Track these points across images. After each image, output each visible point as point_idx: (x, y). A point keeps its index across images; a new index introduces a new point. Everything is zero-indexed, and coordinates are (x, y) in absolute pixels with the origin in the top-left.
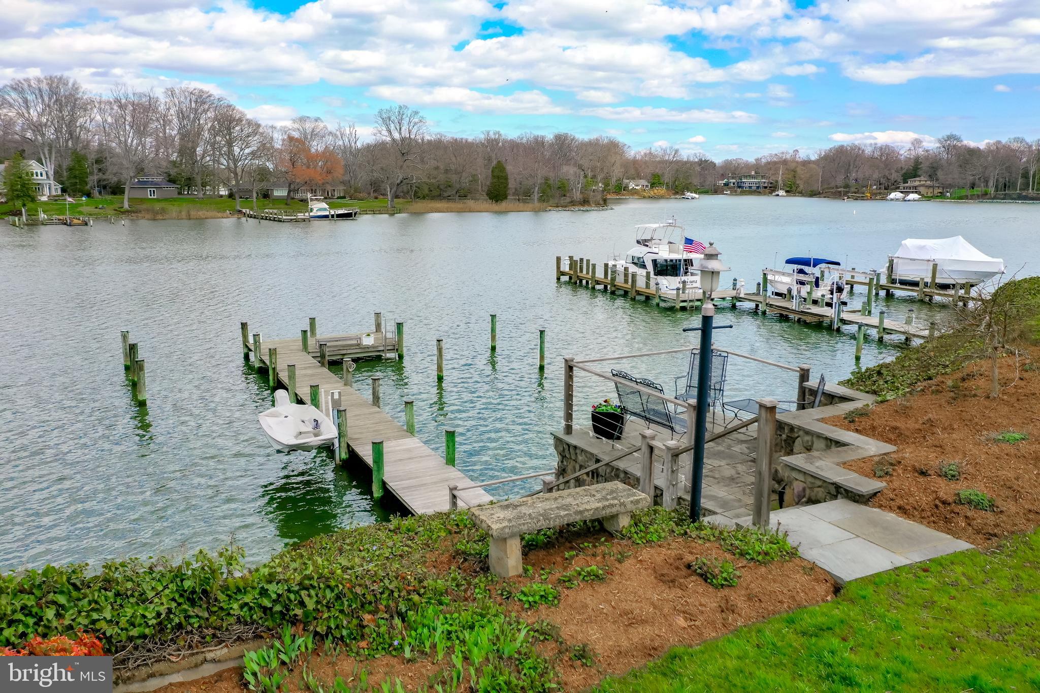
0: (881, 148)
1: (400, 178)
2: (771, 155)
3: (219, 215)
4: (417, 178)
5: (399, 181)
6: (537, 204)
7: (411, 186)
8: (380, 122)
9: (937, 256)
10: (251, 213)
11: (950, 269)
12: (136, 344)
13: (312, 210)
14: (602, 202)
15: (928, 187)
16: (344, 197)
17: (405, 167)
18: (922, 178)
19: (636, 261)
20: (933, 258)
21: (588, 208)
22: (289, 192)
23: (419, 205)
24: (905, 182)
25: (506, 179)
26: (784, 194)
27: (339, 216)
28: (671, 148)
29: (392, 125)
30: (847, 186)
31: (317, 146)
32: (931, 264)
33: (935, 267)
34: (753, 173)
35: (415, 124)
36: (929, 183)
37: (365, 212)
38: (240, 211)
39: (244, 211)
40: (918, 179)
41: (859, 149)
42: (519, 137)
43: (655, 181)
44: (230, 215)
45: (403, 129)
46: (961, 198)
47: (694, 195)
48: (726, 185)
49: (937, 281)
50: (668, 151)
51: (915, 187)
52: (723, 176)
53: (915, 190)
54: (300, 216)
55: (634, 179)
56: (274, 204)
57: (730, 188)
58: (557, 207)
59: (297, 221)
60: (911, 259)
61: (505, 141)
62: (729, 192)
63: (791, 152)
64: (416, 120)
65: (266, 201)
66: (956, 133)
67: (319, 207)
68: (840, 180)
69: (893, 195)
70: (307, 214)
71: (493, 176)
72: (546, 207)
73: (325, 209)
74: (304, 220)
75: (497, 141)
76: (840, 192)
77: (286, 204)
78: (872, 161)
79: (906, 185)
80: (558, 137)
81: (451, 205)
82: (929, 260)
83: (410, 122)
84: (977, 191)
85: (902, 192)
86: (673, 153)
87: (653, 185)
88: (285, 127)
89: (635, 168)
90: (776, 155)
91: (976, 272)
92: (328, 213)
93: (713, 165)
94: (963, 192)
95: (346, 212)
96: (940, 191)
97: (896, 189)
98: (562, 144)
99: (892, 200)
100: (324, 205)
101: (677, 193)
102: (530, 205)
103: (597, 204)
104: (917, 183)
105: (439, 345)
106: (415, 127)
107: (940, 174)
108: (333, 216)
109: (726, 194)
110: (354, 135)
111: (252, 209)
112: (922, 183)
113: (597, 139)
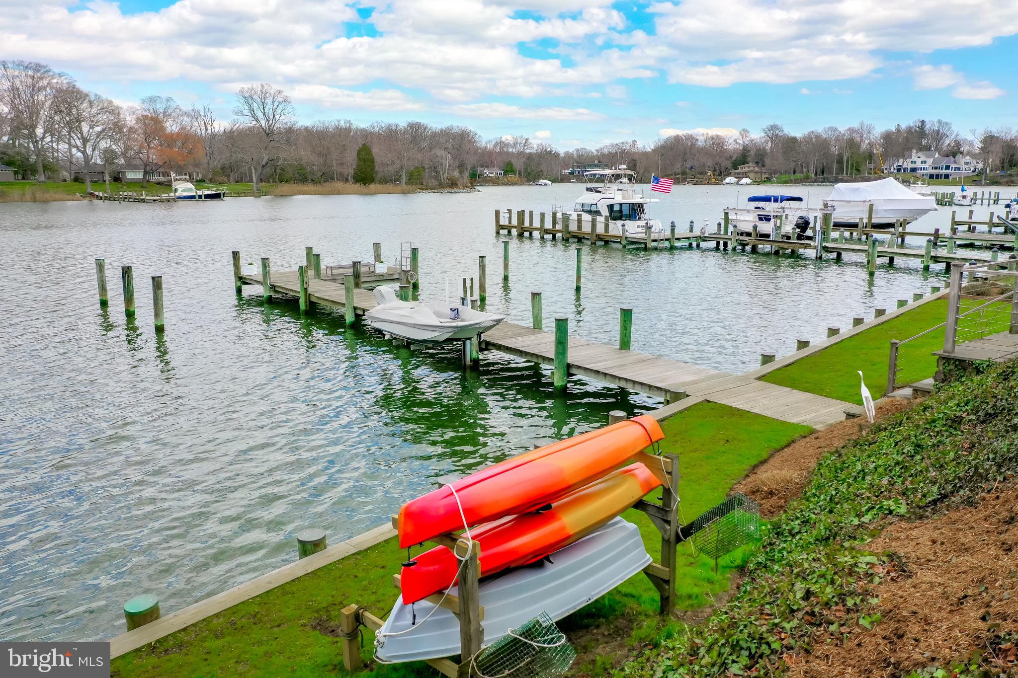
0: (713, 138)
1: (266, 159)
2: (612, 145)
3: (69, 197)
4: (285, 160)
5: (264, 163)
6: (404, 186)
7: (275, 169)
8: (242, 101)
9: (872, 198)
10: (106, 195)
11: (885, 208)
12: (131, 267)
13: (176, 190)
14: (469, 185)
15: (756, 172)
16: (204, 181)
17: (270, 147)
18: (751, 164)
19: (586, 208)
20: (868, 199)
21: (457, 190)
22: (146, 173)
23: (286, 187)
24: (735, 168)
25: (373, 162)
26: (627, 181)
27: (208, 197)
28: (522, 137)
29: (255, 104)
30: (684, 173)
31: (171, 127)
32: (868, 204)
33: (871, 206)
34: (596, 162)
35: (280, 103)
36: (756, 169)
37: (230, 195)
38: (92, 195)
39: (97, 193)
40: (747, 165)
41: (693, 138)
42: (371, 126)
43: (508, 169)
44: (81, 198)
45: (266, 110)
46: (786, 182)
47: (547, 182)
48: (572, 173)
49: (874, 221)
50: (519, 141)
51: (745, 173)
52: (566, 166)
53: (745, 174)
54: (164, 196)
55: (487, 167)
56: (128, 187)
57: (575, 176)
58: (426, 189)
59: (161, 201)
60: (846, 201)
61: (357, 130)
62: (575, 180)
63: (630, 141)
64: (281, 100)
65: (119, 185)
66: (778, 123)
67: (184, 187)
68: (678, 167)
69: (728, 180)
70: (172, 194)
71: (359, 159)
72: (415, 190)
73: (191, 190)
74: (168, 201)
75: (349, 130)
76: (678, 178)
77: (142, 187)
78: (704, 151)
79: (737, 171)
80: (411, 126)
81: (319, 188)
82: (864, 201)
83: (273, 102)
84: (799, 176)
85: (736, 177)
86: (524, 141)
87: (506, 172)
88: (132, 108)
89: (487, 158)
90: (617, 145)
91: (910, 210)
92: (194, 194)
93: (557, 155)
94: (787, 177)
95: (214, 192)
96: (767, 176)
97: (729, 175)
98: (416, 133)
99: (727, 184)
100: (189, 185)
101: (529, 181)
102: (399, 188)
103: (465, 187)
104: (746, 169)
105: (482, 262)
106: (280, 107)
107: (767, 161)
108: (200, 197)
109: (573, 182)
110: (209, 117)
111: (105, 192)
112: (751, 169)
113: (448, 128)
